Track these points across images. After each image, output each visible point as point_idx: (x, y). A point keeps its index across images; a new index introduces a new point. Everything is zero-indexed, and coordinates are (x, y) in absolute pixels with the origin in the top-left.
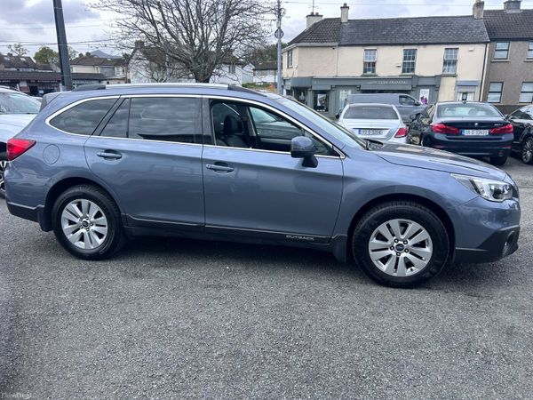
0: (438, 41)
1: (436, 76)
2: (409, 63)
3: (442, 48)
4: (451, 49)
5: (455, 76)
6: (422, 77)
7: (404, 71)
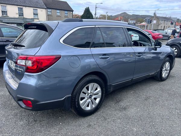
0: (30, 6)
1: (32, 19)
2: (20, 13)
3: (32, 9)
4: (35, 9)
5: (38, 19)
6: (27, 18)
7: (19, 16)
